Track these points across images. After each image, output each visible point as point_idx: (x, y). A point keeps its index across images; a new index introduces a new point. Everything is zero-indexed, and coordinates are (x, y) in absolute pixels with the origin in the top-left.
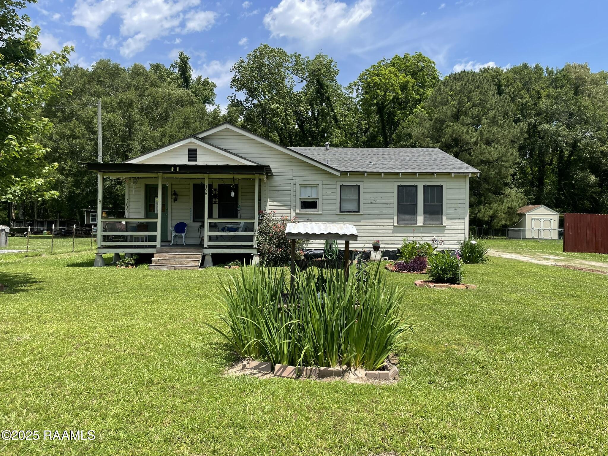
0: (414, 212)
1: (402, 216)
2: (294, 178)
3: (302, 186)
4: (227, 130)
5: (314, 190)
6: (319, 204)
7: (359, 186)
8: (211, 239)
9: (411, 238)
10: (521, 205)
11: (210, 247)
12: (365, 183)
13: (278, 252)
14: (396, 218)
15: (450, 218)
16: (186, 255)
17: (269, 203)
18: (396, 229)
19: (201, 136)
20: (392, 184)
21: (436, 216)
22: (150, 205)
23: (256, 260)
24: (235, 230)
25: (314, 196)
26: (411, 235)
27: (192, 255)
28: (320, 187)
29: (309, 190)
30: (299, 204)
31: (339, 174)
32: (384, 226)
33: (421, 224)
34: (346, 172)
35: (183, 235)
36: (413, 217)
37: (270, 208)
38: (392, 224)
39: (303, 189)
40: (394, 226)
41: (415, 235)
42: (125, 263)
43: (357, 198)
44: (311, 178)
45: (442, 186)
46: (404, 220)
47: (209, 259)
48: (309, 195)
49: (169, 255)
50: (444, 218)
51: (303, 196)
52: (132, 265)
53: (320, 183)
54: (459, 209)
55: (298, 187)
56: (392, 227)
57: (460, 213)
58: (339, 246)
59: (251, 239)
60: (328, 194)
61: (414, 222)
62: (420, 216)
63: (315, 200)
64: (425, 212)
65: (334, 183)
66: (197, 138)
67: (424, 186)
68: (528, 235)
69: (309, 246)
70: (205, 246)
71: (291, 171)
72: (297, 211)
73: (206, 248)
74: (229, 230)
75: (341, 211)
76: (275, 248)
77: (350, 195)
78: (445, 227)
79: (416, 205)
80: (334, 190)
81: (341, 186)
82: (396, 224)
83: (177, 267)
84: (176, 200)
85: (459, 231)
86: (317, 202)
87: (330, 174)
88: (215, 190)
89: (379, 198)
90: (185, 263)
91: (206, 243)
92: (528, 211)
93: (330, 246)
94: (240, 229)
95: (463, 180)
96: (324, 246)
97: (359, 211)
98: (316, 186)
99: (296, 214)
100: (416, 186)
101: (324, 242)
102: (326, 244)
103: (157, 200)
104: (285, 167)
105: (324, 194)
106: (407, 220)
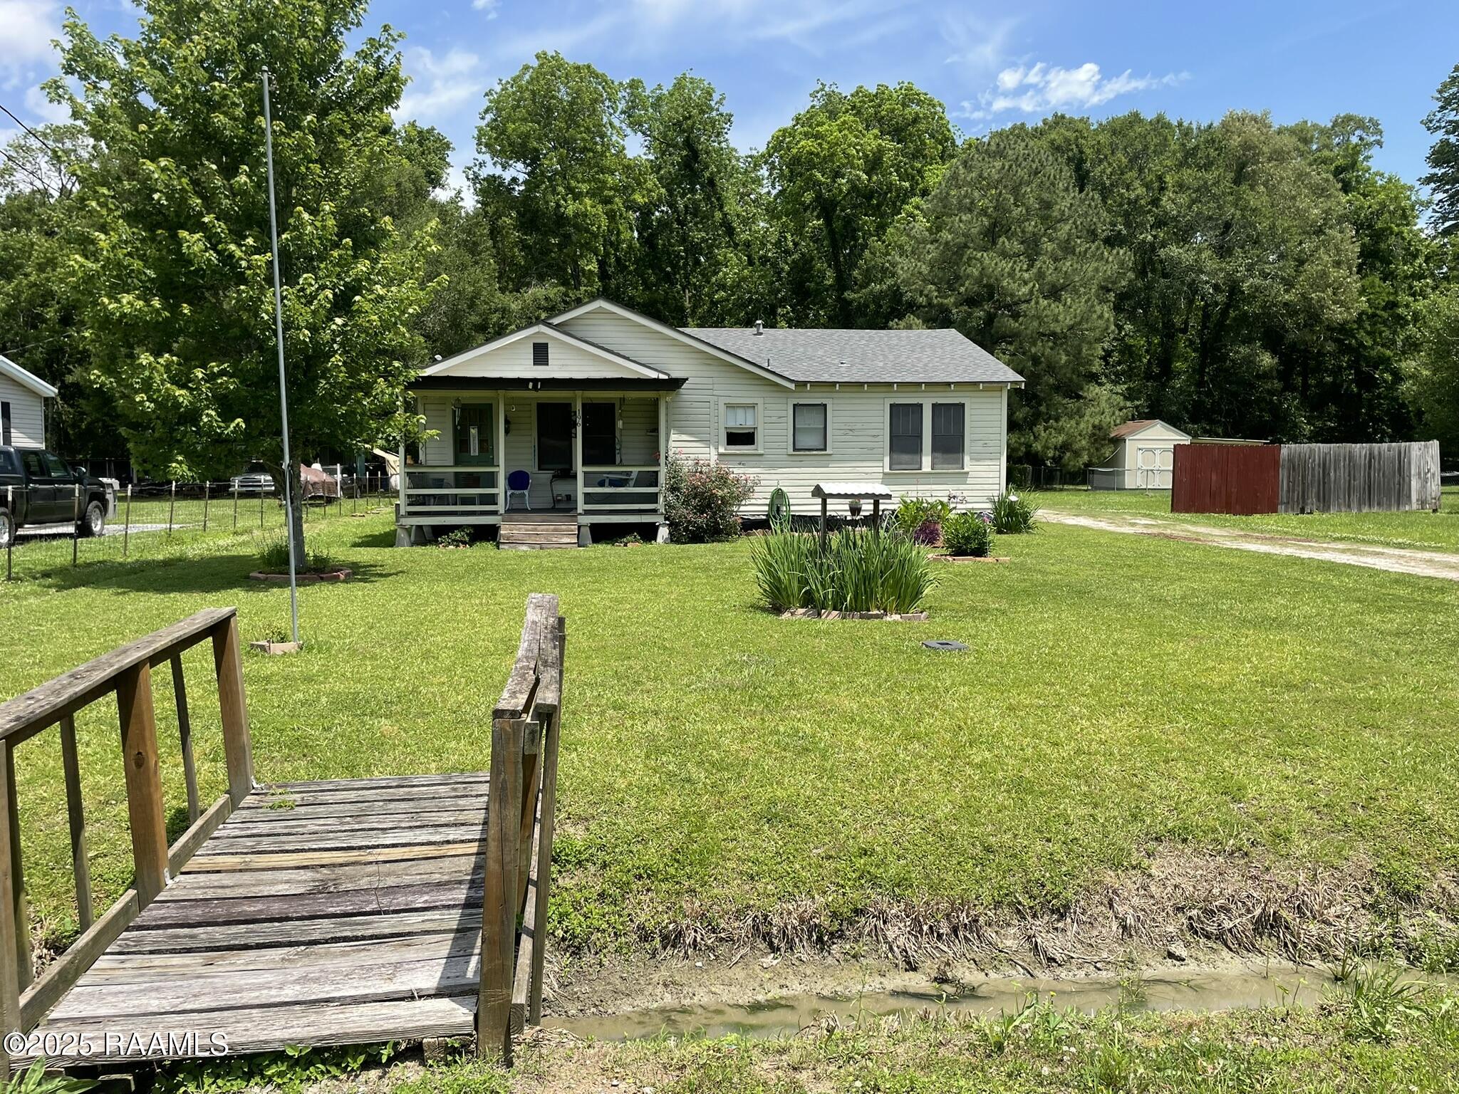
0: (918, 450)
1: (895, 456)
2: (715, 393)
3: (730, 406)
4: (600, 311)
5: (750, 412)
6: (759, 438)
7: (825, 405)
8: (589, 498)
9: (914, 494)
10: (1118, 422)
11: (587, 512)
12: (836, 401)
13: (702, 520)
14: (887, 459)
15: (976, 459)
16: (553, 527)
17: (673, 437)
18: (888, 478)
19: (556, 321)
20: (881, 401)
21: (955, 456)
22: (461, 442)
23: (663, 532)
24: (624, 484)
25: (750, 424)
26: (914, 487)
27: (563, 527)
28: (760, 408)
29: (740, 412)
30: (724, 438)
31: (792, 386)
32: (867, 473)
33: (929, 470)
34: (804, 384)
35: (526, 492)
36: (916, 457)
37: (674, 444)
38: (880, 470)
39: (730, 412)
40: (885, 474)
41: (920, 487)
42: (454, 540)
43: (822, 426)
44: (745, 394)
45: (963, 405)
46: (900, 463)
47: (586, 532)
48: (741, 421)
49: (526, 526)
50: (967, 458)
51: (731, 424)
52: (464, 543)
53: (759, 401)
54: (991, 443)
55: (722, 408)
56: (881, 476)
57: (991, 449)
58: (792, 508)
59: (653, 498)
60: (774, 419)
61: (917, 466)
62: (927, 455)
63: (752, 431)
64: (935, 449)
65: (785, 401)
66: (549, 325)
67: (934, 405)
68: (1129, 482)
69: (742, 508)
70: (580, 511)
71: (710, 381)
72: (722, 450)
73: (580, 514)
74: (614, 483)
75: (795, 449)
76: (695, 513)
77: (811, 422)
78: (967, 473)
79: (920, 437)
80: (784, 413)
81: (795, 406)
82: (887, 470)
83: (544, 546)
85: (991, 481)
86: (753, 433)
87: (777, 385)
89: (859, 426)
90: (555, 539)
91: (581, 506)
92: (1131, 433)
93: (778, 508)
94: (632, 483)
95: (998, 394)
96: (766, 508)
97: (825, 449)
98: (753, 406)
99: (720, 455)
100: (921, 406)
101: (768, 502)
102: (771, 505)
103: (474, 431)
104: (700, 374)
105: (767, 420)
106: (906, 463)
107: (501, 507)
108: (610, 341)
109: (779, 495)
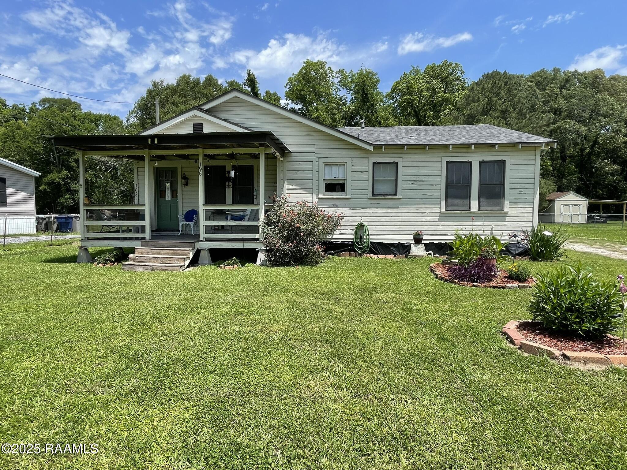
0: (468, 196)
1: (450, 201)
2: (316, 155)
3: (327, 165)
4: (236, 97)
5: (341, 169)
6: (348, 187)
7: (397, 163)
8: (208, 229)
9: (465, 229)
10: (551, 191)
11: (209, 240)
12: (405, 160)
13: (287, 248)
14: (443, 203)
15: (514, 203)
16: (172, 251)
17: (286, 186)
18: (443, 217)
19: (206, 107)
20: (439, 159)
21: (497, 200)
22: (161, 191)
23: (261, 257)
24: (241, 219)
25: (341, 176)
26: (470, 223)
27: (179, 251)
28: (349, 165)
29: (334, 169)
30: (323, 187)
31: (371, 148)
32: (428, 213)
33: (476, 210)
34: (380, 146)
35: (192, 224)
36: (466, 201)
37: (287, 191)
38: (438, 210)
39: (327, 169)
40: (441, 213)
41: (474, 223)
42: (104, 260)
43: (394, 178)
44: (338, 156)
45: (504, 162)
46: (454, 205)
47: (205, 256)
48: (335, 175)
49: (153, 251)
50: (506, 203)
51: (327, 177)
53: (348, 161)
54: (526, 191)
55: (321, 165)
56: (438, 214)
57: (527, 196)
58: (371, 237)
60: (359, 173)
61: (467, 208)
62: (475, 200)
63: (343, 182)
64: (481, 195)
65: (366, 160)
66: (202, 110)
67: (481, 162)
68: (557, 219)
69: (335, 237)
70: (201, 238)
71: (313, 147)
72: (321, 196)
73: (201, 241)
74: (234, 219)
75: (374, 195)
76: (284, 243)
77: (385, 175)
78: (507, 213)
79: (468, 186)
80: (366, 169)
81: (374, 163)
82: (443, 210)
83: (155, 268)
84: (186, 184)
85: (525, 219)
86: (344, 183)
87: (361, 148)
88: (229, 172)
89: (422, 178)
90: (168, 262)
91: (203, 235)
92: (557, 197)
93: (361, 237)
94: (247, 218)
95: (533, 153)
96: (352, 237)
97: (396, 195)
98: (344, 164)
99: (319, 199)
100: (470, 163)
101: (353, 232)
102: (356, 235)
103: (168, 185)
104: (305, 142)
105: (354, 174)
106: (458, 206)
107: (147, 235)
108: (244, 121)
109: (361, 228)
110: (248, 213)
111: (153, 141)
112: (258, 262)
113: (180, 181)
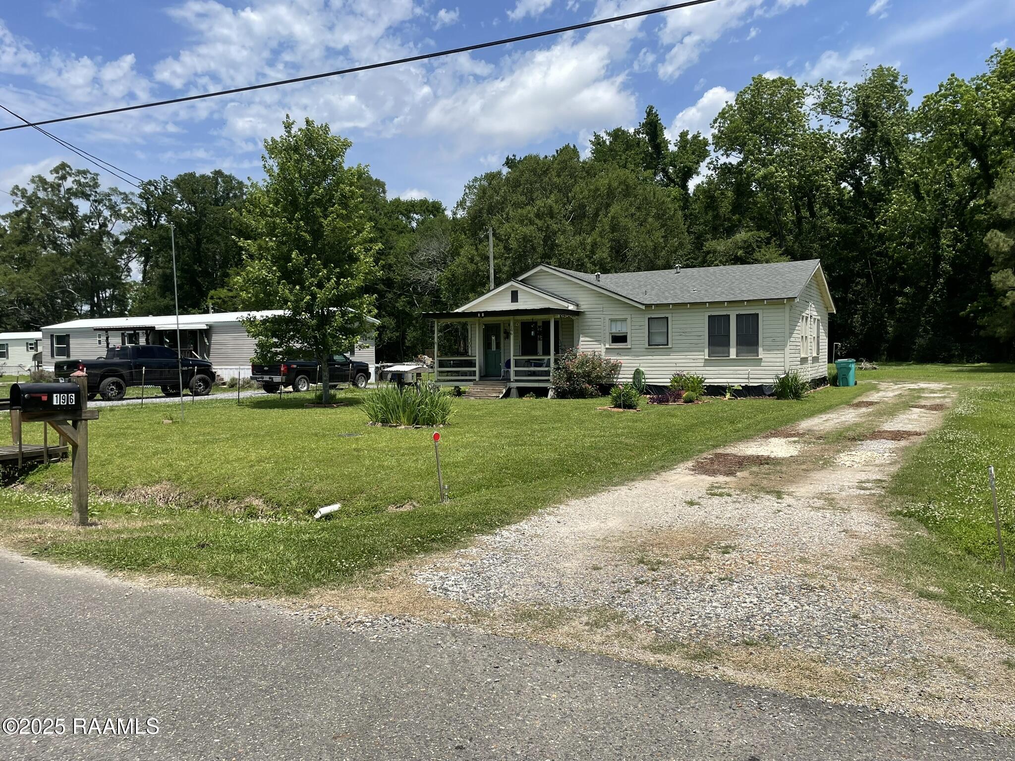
0: (728, 345)
1: (713, 349)
2: (604, 313)
3: (612, 320)
4: (542, 271)
5: (623, 324)
6: (629, 338)
7: (667, 318)
8: (517, 373)
11: (517, 381)
12: (673, 315)
14: (707, 351)
15: (768, 349)
16: (492, 388)
17: (582, 339)
18: (707, 363)
19: (521, 278)
20: (703, 314)
21: (751, 348)
22: (488, 343)
23: (551, 393)
24: (541, 366)
25: (624, 330)
27: (496, 388)
28: (629, 321)
29: (619, 323)
30: (609, 338)
31: (643, 307)
32: (695, 359)
33: (735, 357)
34: (651, 305)
36: (726, 349)
37: (582, 343)
38: (702, 357)
39: (614, 324)
40: (706, 360)
43: (666, 330)
44: (620, 314)
45: (757, 315)
46: (715, 353)
47: (514, 392)
48: (618, 329)
49: (480, 387)
50: (760, 350)
51: (614, 331)
53: (628, 317)
54: (778, 339)
55: (608, 321)
56: (703, 361)
57: (778, 343)
58: (647, 381)
59: (547, 373)
60: (637, 327)
61: (727, 355)
62: (733, 348)
63: (625, 334)
64: (739, 343)
65: (642, 317)
66: (517, 281)
67: (737, 315)
69: (619, 380)
70: (512, 380)
71: (599, 306)
72: (607, 346)
73: (512, 382)
74: (536, 365)
75: (649, 345)
77: (658, 328)
78: (761, 359)
79: (728, 336)
80: (642, 323)
81: (648, 319)
82: (707, 358)
83: (481, 398)
84: (507, 338)
85: (778, 364)
86: (626, 336)
87: (636, 307)
88: (540, 327)
89: (689, 330)
90: (489, 395)
91: (513, 377)
93: (638, 380)
94: (544, 365)
95: (781, 306)
96: (631, 380)
97: (667, 345)
98: (625, 320)
99: (607, 349)
100: (729, 316)
101: (632, 376)
102: (634, 378)
103: (493, 338)
104: (596, 302)
105: (633, 328)
106: (718, 353)
107: (477, 378)
108: (550, 287)
109: (638, 374)
110: (546, 361)
111: (481, 315)
112: (549, 397)
113: (502, 335)
